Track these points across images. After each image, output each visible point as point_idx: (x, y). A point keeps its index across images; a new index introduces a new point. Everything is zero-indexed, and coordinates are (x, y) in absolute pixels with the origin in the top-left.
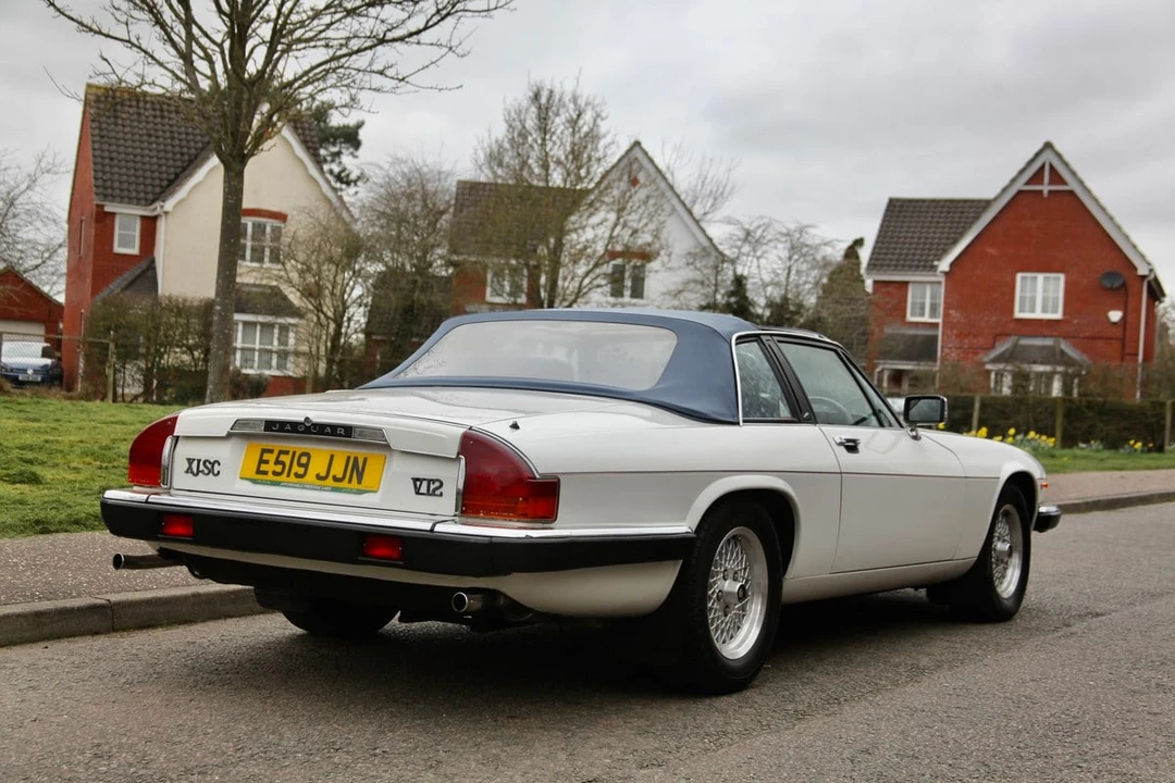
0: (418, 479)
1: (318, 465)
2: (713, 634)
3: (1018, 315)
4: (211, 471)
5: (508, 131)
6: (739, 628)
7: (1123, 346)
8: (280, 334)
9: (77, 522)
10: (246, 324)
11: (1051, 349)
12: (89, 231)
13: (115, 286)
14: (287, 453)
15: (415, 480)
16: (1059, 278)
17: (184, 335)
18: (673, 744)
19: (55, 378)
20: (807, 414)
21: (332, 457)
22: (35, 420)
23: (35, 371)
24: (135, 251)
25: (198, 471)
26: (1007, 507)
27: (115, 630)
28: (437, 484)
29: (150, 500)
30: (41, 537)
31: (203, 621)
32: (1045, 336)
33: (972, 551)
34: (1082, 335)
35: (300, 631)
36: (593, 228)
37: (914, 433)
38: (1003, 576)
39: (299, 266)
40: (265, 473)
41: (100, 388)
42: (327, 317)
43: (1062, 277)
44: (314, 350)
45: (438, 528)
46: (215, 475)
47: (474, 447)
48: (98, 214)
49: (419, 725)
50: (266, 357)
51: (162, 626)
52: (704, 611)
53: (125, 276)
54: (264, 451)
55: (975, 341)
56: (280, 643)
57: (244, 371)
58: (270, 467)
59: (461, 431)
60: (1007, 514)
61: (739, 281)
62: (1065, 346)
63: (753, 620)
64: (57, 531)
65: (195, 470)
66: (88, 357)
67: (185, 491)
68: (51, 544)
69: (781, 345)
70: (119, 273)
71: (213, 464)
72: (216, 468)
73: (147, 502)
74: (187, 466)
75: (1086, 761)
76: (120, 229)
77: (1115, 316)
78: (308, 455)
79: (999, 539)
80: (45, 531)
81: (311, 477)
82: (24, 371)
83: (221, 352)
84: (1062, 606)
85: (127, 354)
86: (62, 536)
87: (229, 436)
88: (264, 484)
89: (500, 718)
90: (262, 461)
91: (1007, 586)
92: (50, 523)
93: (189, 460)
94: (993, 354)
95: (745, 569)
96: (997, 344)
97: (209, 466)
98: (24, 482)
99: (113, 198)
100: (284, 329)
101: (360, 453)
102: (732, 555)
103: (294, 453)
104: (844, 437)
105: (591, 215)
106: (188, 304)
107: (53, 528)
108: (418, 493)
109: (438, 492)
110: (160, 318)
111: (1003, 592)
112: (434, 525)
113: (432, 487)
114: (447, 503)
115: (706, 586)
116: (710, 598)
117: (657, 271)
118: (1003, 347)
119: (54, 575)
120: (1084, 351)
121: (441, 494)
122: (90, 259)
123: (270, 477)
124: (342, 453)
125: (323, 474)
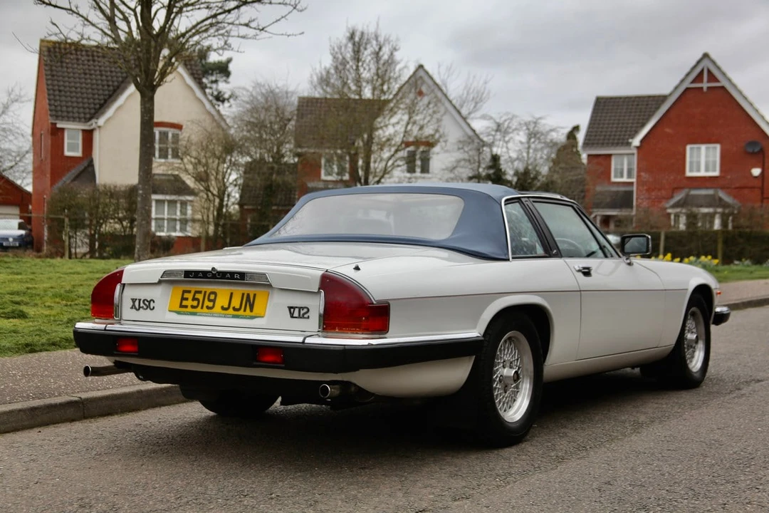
0: (292, 307)
1: (222, 301)
2: (497, 405)
3: (689, 174)
4: (148, 307)
5: (333, 61)
6: (515, 400)
7: (762, 193)
8: (181, 207)
9: (54, 344)
10: (158, 201)
11: (712, 197)
12: (47, 141)
13: (67, 178)
14: (200, 292)
15: (290, 308)
16: (715, 148)
17: (116, 211)
18: (475, 483)
19: (28, 244)
20: (555, 251)
21: (232, 294)
22: (18, 274)
23: (15, 239)
24: (79, 154)
25: (140, 307)
26: (693, 309)
27: (85, 418)
28: (305, 310)
29: (107, 328)
30: (30, 355)
31: (145, 409)
32: (707, 188)
33: (671, 340)
34: (733, 186)
35: (212, 414)
36: (393, 125)
37: (628, 261)
38: (693, 357)
39: (193, 160)
40: (186, 307)
41: (59, 250)
42: (213, 195)
43: (718, 147)
44: (205, 218)
45: (308, 340)
46: (151, 309)
47: (330, 283)
48: (52, 129)
49: (299, 476)
50: (172, 223)
51: (117, 413)
52: (491, 390)
53: (73, 171)
54: (184, 292)
55: (659, 194)
56: (199, 422)
57: (158, 234)
58: (189, 303)
59: (321, 273)
60: (693, 314)
61: (495, 159)
62: (722, 194)
63: (524, 395)
64: (41, 351)
65: (137, 307)
66: (50, 229)
67: (131, 321)
68: (36, 360)
69: (536, 204)
70: (69, 170)
71: (149, 302)
72: (152, 304)
73: (105, 330)
74: (132, 304)
75: (761, 484)
76: (68, 139)
77: (756, 172)
78: (215, 293)
79: (689, 331)
80: (33, 351)
81: (217, 309)
82: (7, 239)
83: (144, 222)
84: (733, 376)
85: (77, 225)
86: (44, 354)
87: (160, 282)
88: (185, 314)
89: (354, 469)
90: (183, 299)
91: (696, 363)
92: (36, 345)
93: (132, 300)
94: (672, 202)
95: (517, 360)
96: (675, 195)
97: (147, 303)
98: (15, 318)
99: (63, 118)
100: (184, 204)
101: (251, 291)
102: (508, 350)
103: (205, 292)
104: (581, 266)
105: (391, 117)
106: (117, 189)
107: (37, 349)
108: (292, 317)
109: (306, 316)
110: (99, 199)
111: (694, 367)
112: (304, 339)
113: (302, 312)
114: (313, 323)
115: (492, 373)
116: (495, 381)
117: (438, 153)
118: (678, 197)
119: (41, 381)
120: (735, 197)
121: (308, 317)
122: (49, 160)
123: (189, 309)
124: (238, 291)
125: (226, 306)
